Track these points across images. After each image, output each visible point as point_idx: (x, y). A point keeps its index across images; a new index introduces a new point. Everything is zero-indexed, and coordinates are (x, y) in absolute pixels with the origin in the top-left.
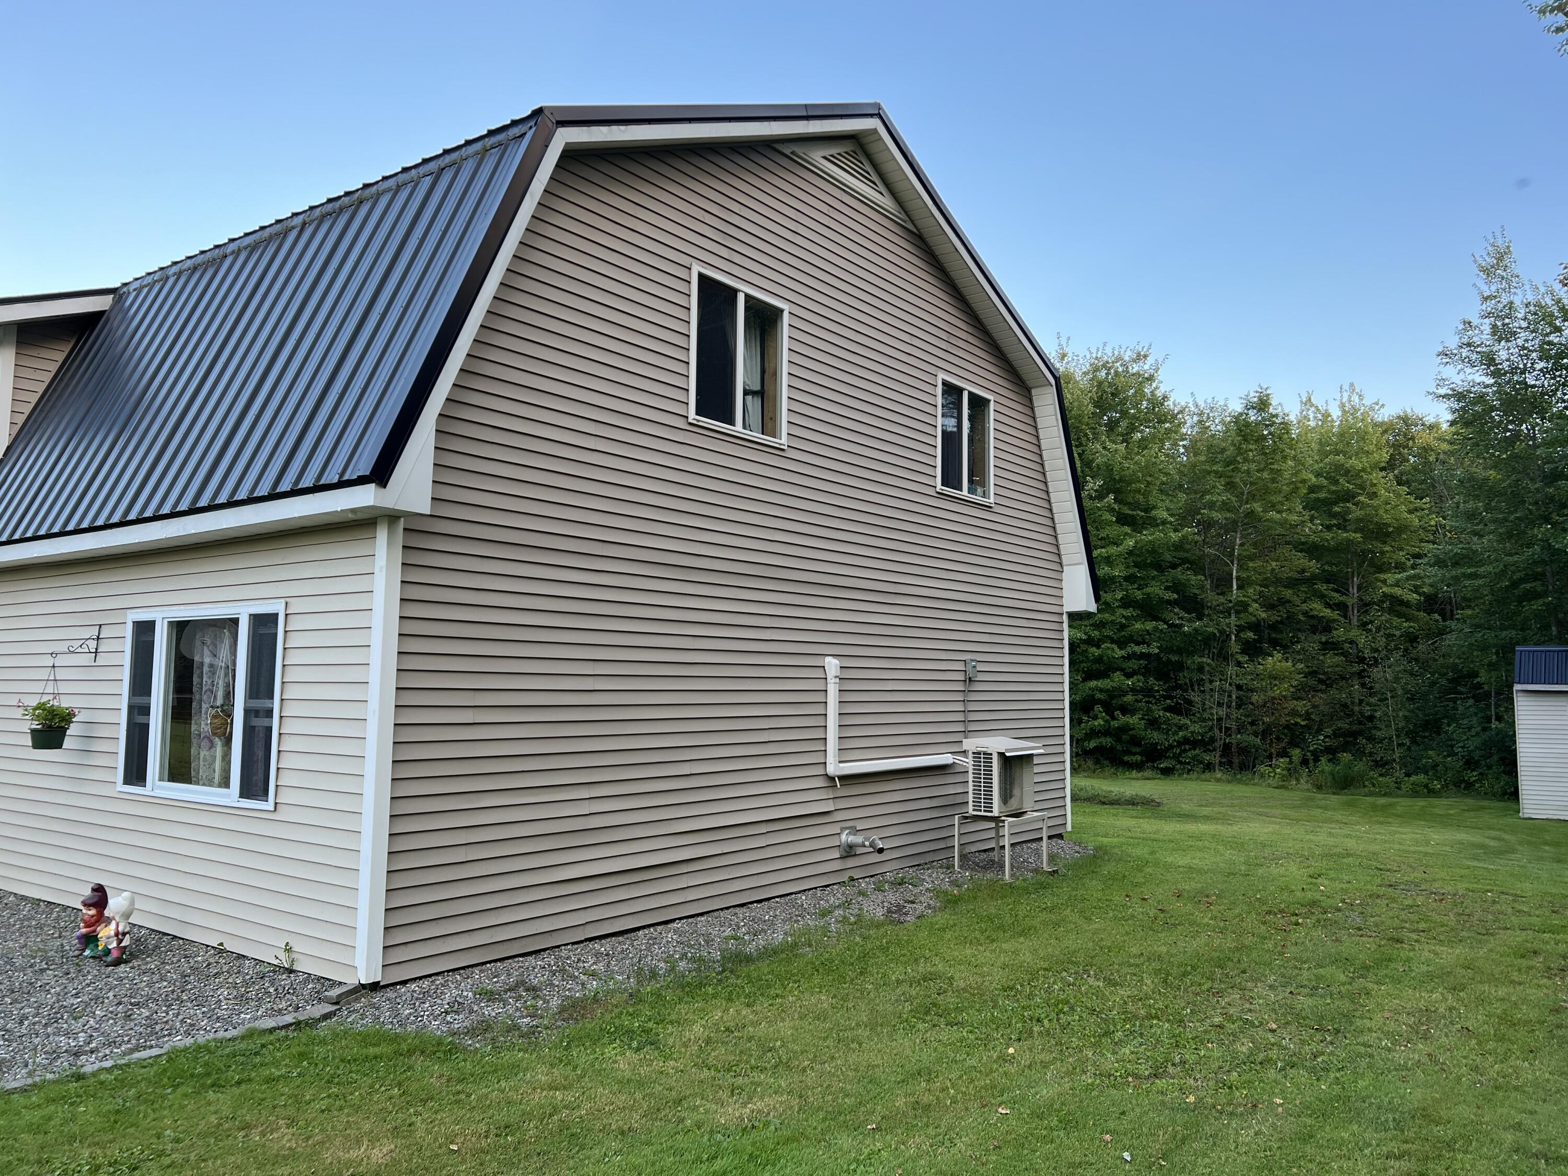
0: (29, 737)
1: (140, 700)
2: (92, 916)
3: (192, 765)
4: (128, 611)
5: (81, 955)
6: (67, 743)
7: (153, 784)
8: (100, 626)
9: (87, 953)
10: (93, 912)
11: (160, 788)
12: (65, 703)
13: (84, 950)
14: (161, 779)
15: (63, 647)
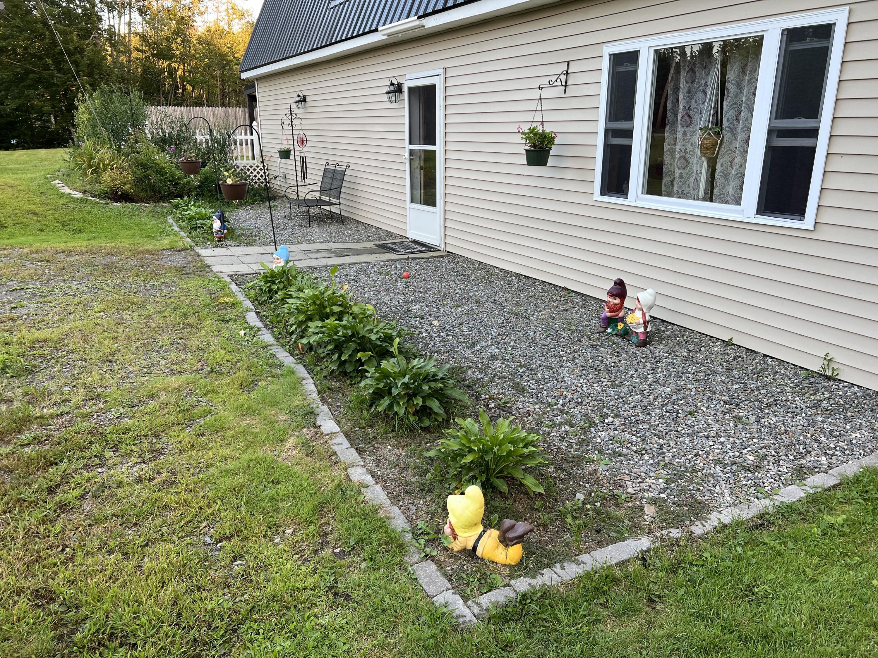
0: (525, 157)
1: (622, 125)
2: (616, 304)
3: (664, 181)
4: (605, 45)
5: (605, 331)
6: (551, 162)
7: (637, 196)
8: (569, 62)
9: (609, 330)
10: (617, 301)
11: (643, 200)
12: (548, 128)
13: (606, 328)
14: (642, 193)
15: (544, 82)
